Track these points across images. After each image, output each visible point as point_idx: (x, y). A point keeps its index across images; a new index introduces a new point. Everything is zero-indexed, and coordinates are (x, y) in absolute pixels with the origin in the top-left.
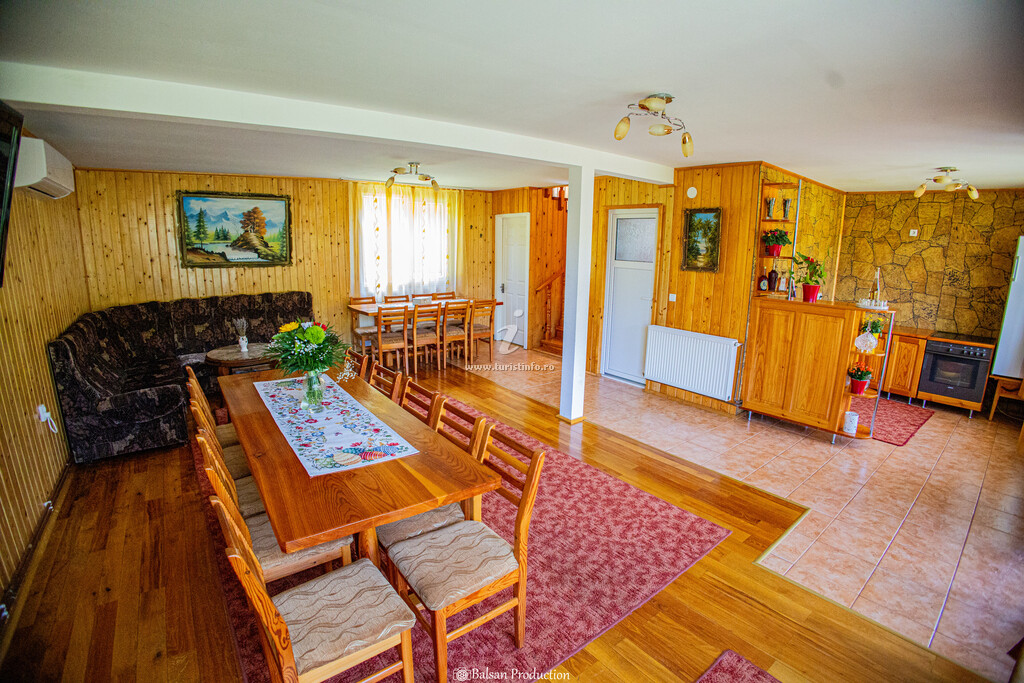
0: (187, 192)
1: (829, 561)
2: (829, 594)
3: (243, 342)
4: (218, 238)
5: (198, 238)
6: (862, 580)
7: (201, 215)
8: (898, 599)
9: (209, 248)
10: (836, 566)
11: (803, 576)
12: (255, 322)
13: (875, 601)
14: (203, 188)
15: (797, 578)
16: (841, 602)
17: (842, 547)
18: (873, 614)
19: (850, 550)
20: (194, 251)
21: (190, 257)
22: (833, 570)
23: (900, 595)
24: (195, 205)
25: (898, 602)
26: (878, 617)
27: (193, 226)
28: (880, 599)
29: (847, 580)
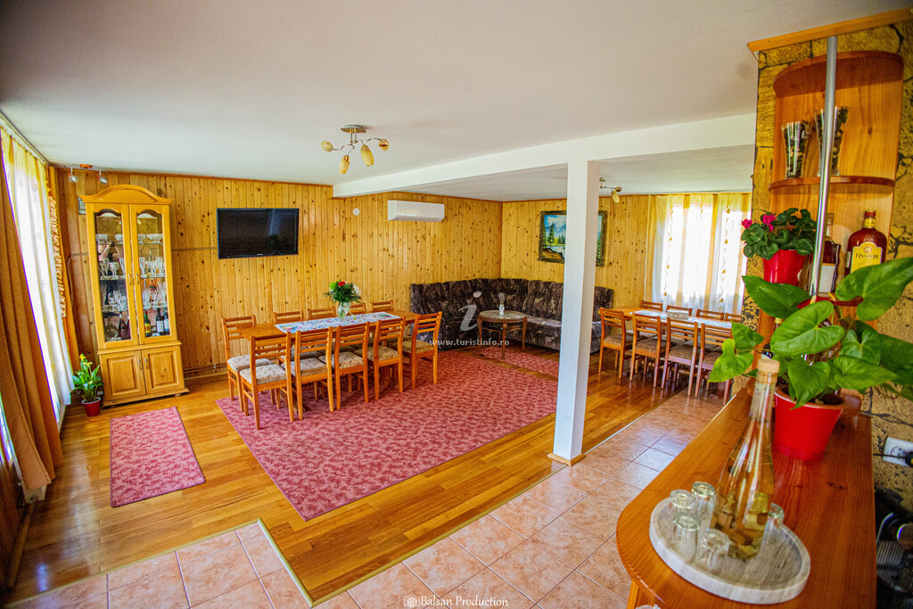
0: (546, 212)
1: (226, 570)
2: (196, 547)
3: (502, 308)
4: (560, 242)
5: (549, 241)
6: (188, 579)
7: (553, 226)
8: (150, 591)
9: (554, 249)
10: (217, 572)
11: (226, 540)
12: (510, 297)
13: (164, 573)
14: (555, 209)
15: (226, 536)
16: (184, 549)
17: (233, 595)
18: (158, 562)
19: (225, 599)
20: (546, 250)
21: (544, 254)
22: (216, 566)
23: (151, 597)
24: (550, 220)
25: (148, 588)
26: (153, 562)
27: (547, 234)
28: (163, 577)
29: (197, 570)
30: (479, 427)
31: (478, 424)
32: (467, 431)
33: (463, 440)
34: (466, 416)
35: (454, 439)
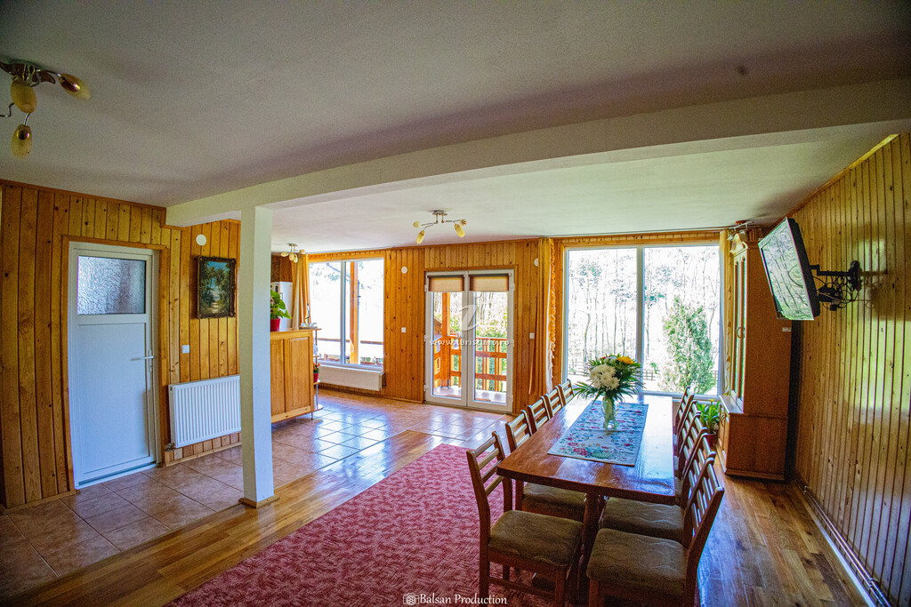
30: (355, 523)
31: (357, 527)
32: (368, 515)
33: (369, 503)
34: (376, 538)
35: (380, 503)
